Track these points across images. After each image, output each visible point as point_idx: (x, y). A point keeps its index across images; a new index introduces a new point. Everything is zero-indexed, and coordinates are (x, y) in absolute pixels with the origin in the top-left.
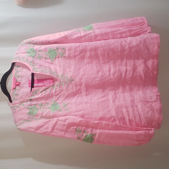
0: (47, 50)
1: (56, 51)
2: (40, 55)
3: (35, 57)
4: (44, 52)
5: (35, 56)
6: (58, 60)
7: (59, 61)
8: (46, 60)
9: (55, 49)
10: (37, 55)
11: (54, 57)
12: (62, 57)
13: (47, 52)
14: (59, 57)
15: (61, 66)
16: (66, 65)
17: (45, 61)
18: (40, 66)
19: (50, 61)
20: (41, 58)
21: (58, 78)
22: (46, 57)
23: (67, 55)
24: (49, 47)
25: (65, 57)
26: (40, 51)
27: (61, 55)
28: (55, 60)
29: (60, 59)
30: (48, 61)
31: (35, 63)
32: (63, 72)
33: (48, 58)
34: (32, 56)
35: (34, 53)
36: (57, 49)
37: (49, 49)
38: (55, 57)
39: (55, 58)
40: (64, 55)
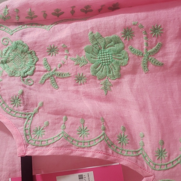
0: (81, 45)
1: (121, 46)
2: (54, 68)
3: (34, 78)
4: (71, 52)
5: (32, 75)
6: (132, 82)
7: (135, 87)
8: (82, 88)
9: (119, 34)
10: (43, 68)
11: (115, 72)
12: (151, 66)
13: (84, 53)
14: (134, 71)
15: (150, 107)
16: (170, 102)
17: (77, 92)
18: (57, 113)
19: (95, 89)
20: (60, 81)
21: (142, 167)
22: (80, 72)
23: (171, 58)
24: (92, 28)
25: (162, 66)
26: (52, 50)
27: (143, 60)
28: (117, 84)
29: (141, 78)
30: (87, 90)
31: (33, 105)
32: (163, 135)
33: (89, 78)
34: (21, 72)
35: (29, 61)
36: (128, 32)
37: (89, 37)
38: (120, 69)
39: (120, 77)
40: (160, 60)
